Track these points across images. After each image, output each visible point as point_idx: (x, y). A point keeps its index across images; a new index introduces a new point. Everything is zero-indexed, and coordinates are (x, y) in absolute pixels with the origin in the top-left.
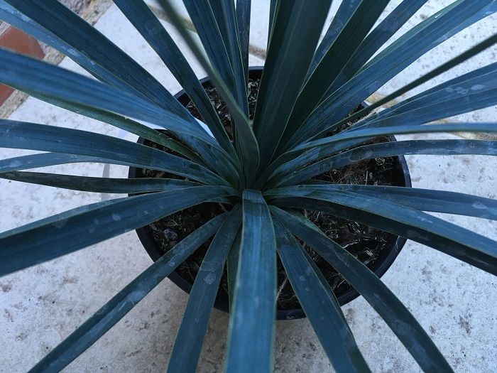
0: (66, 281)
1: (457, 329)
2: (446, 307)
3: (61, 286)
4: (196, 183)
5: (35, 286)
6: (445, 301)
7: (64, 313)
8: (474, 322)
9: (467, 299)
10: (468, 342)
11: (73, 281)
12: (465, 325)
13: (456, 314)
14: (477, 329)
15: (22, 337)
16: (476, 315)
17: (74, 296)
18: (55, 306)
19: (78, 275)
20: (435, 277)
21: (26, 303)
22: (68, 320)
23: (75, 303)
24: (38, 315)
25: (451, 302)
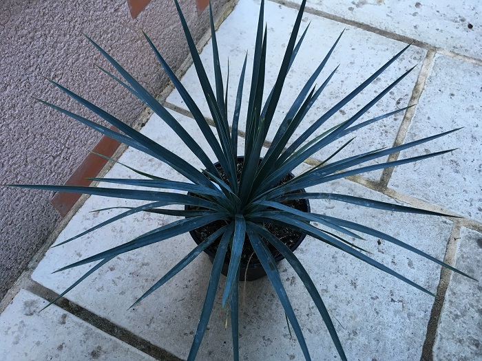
0: (143, 265)
1: (349, 286)
2: (344, 276)
3: (141, 267)
4: (215, 212)
5: (127, 267)
6: (344, 272)
7: (144, 281)
8: (359, 283)
9: (355, 271)
10: (355, 293)
11: (147, 264)
12: (354, 284)
13: (349, 279)
14: (360, 286)
15: (123, 293)
16: (360, 279)
17: (148, 273)
18: (138, 278)
19: (149, 261)
20: (339, 260)
21: (123, 276)
22: (146, 284)
23: (149, 275)
24: (130, 282)
25: (347, 272)
